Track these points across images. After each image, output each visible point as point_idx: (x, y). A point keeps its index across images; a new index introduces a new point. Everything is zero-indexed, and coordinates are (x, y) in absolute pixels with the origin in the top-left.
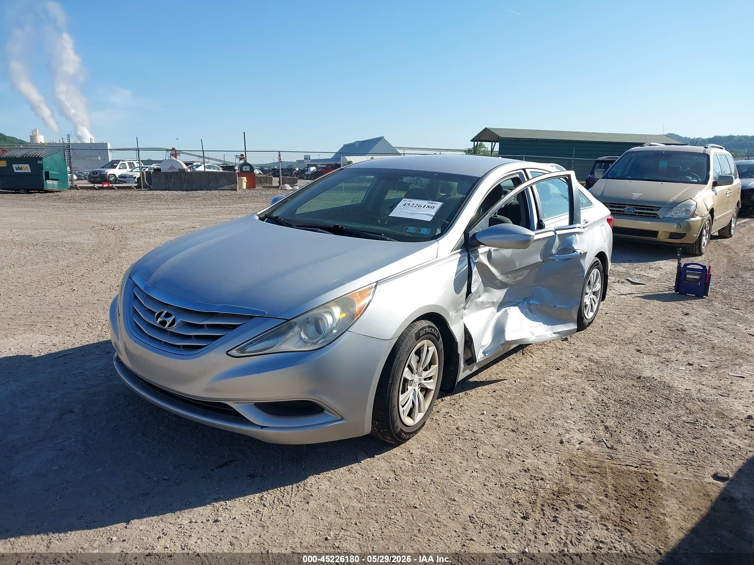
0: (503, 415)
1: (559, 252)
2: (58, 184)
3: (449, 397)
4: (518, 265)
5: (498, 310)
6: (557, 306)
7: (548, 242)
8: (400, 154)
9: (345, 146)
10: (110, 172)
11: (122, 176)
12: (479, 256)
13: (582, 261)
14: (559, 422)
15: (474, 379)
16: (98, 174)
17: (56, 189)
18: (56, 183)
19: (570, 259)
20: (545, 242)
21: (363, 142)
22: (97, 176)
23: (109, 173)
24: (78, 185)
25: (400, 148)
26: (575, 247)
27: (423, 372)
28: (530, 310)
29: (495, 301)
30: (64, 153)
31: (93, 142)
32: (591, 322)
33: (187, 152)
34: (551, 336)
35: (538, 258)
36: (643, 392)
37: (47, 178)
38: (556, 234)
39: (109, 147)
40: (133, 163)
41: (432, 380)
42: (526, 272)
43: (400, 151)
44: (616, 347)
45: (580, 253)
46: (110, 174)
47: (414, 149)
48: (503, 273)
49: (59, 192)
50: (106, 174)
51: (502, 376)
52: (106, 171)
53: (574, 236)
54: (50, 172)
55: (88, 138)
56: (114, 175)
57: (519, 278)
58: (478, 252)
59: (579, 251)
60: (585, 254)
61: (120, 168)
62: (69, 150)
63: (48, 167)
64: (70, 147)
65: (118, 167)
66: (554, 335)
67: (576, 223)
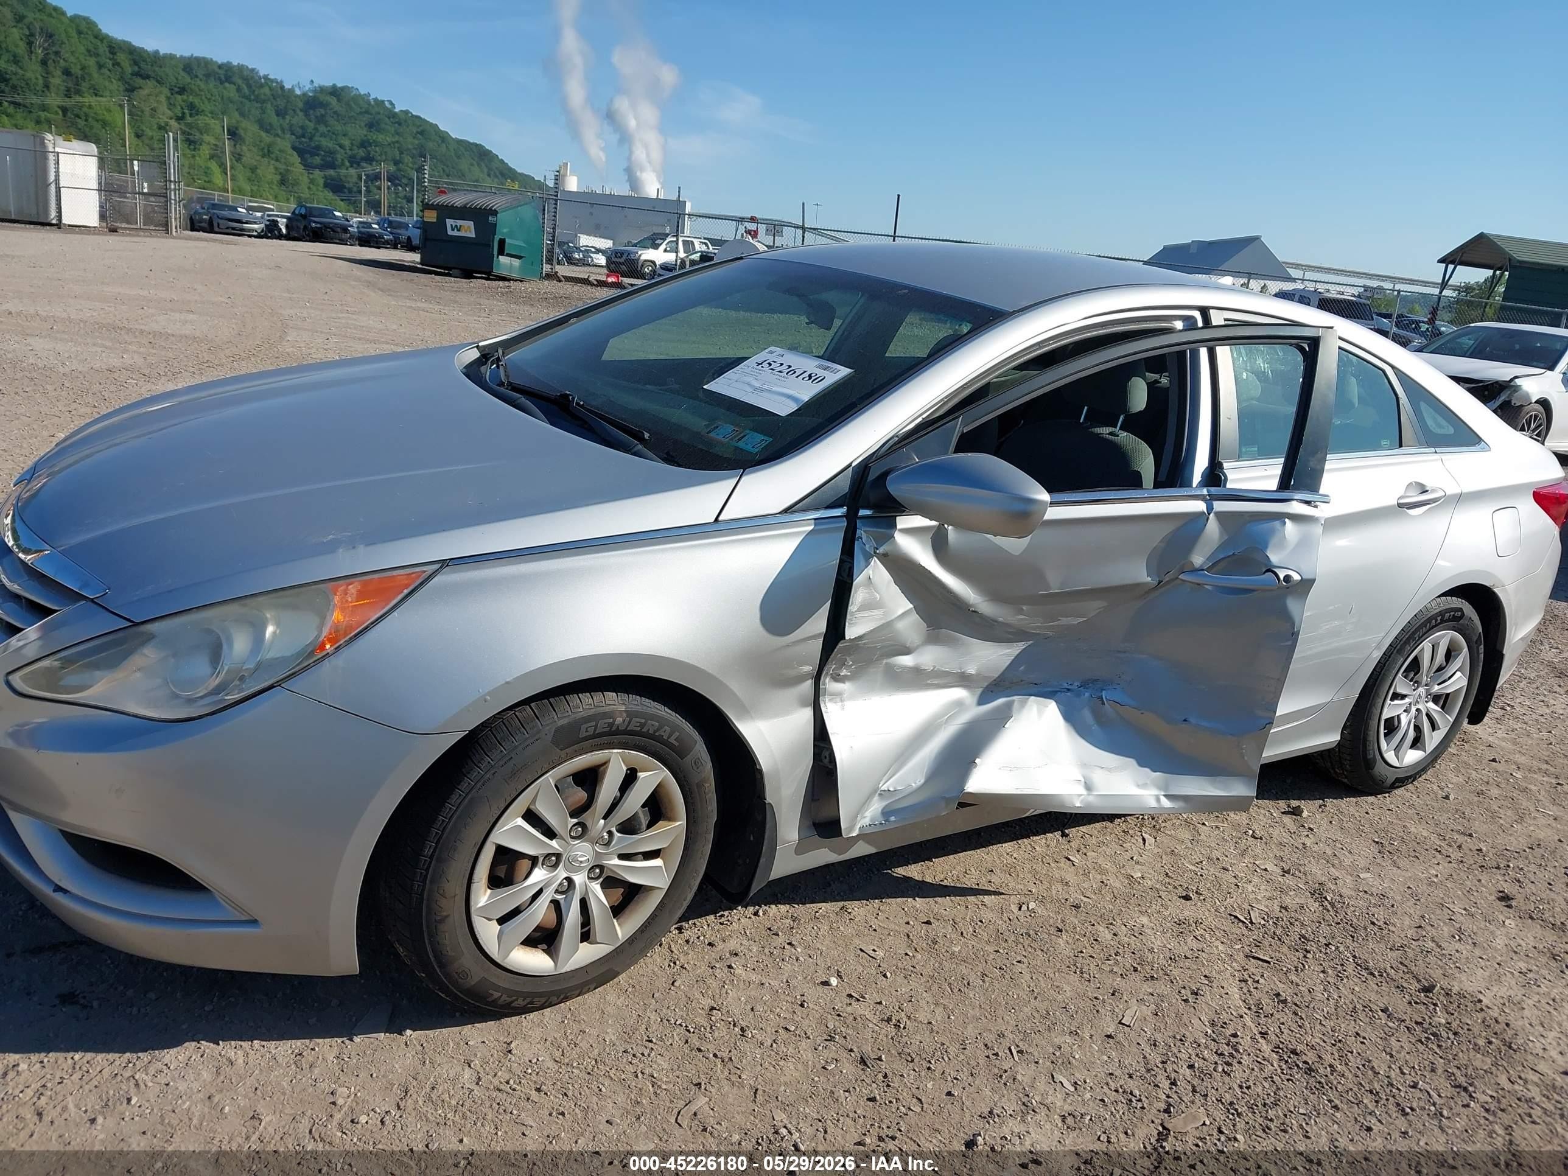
0: (880, 1003)
1: (1216, 565)
2: (520, 267)
3: (783, 908)
4: (1055, 582)
5: (981, 701)
6: (1193, 720)
7: (1178, 529)
8: (1294, 280)
9: (1165, 248)
10: (648, 255)
11: (666, 267)
12: (893, 537)
13: (1292, 604)
14: (1024, 1073)
15: (914, 871)
16: (624, 257)
17: (515, 275)
18: (516, 262)
19: (1253, 590)
20: (1167, 529)
21: (1211, 244)
22: (622, 260)
23: (643, 258)
24: (560, 274)
25: (1296, 266)
26: (1274, 558)
27: (617, 835)
28: (1098, 717)
29: (971, 670)
30: (544, 207)
31: (661, 197)
32: (1407, 778)
33: (829, 233)
34: (1153, 804)
35: (1139, 573)
36: (1402, 1042)
37: (501, 252)
38: (1210, 508)
39: (688, 209)
40: (692, 242)
41: (657, 862)
42: (1094, 606)
43: (1294, 273)
44: (1444, 868)
45: (1287, 578)
46: (645, 261)
47: (1328, 270)
48: (995, 596)
49: (521, 281)
50: (638, 259)
51: (997, 880)
52: (640, 253)
53: (1277, 524)
54: (507, 241)
55: (652, 187)
56: (653, 262)
57: (1064, 621)
58: (894, 526)
59: (1282, 574)
60: (1307, 584)
61: (665, 251)
62: (556, 200)
63: (505, 231)
64: (557, 196)
65: (663, 247)
66: (1166, 803)
67: (1298, 488)
